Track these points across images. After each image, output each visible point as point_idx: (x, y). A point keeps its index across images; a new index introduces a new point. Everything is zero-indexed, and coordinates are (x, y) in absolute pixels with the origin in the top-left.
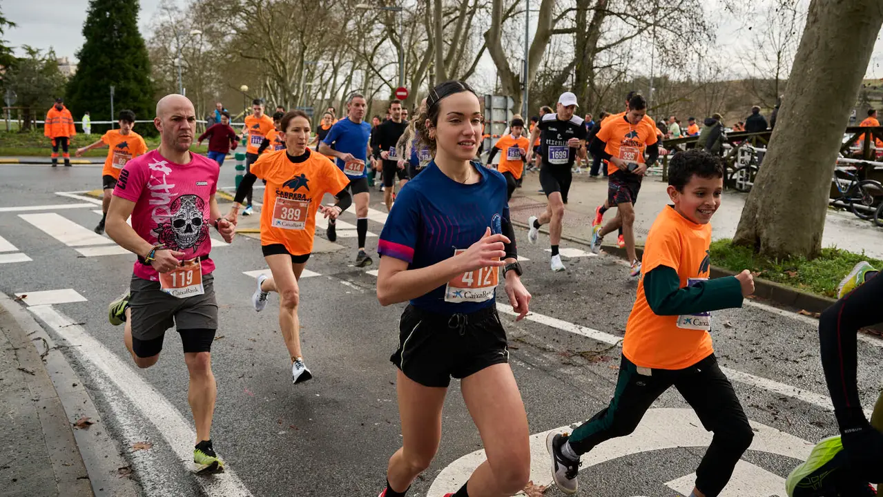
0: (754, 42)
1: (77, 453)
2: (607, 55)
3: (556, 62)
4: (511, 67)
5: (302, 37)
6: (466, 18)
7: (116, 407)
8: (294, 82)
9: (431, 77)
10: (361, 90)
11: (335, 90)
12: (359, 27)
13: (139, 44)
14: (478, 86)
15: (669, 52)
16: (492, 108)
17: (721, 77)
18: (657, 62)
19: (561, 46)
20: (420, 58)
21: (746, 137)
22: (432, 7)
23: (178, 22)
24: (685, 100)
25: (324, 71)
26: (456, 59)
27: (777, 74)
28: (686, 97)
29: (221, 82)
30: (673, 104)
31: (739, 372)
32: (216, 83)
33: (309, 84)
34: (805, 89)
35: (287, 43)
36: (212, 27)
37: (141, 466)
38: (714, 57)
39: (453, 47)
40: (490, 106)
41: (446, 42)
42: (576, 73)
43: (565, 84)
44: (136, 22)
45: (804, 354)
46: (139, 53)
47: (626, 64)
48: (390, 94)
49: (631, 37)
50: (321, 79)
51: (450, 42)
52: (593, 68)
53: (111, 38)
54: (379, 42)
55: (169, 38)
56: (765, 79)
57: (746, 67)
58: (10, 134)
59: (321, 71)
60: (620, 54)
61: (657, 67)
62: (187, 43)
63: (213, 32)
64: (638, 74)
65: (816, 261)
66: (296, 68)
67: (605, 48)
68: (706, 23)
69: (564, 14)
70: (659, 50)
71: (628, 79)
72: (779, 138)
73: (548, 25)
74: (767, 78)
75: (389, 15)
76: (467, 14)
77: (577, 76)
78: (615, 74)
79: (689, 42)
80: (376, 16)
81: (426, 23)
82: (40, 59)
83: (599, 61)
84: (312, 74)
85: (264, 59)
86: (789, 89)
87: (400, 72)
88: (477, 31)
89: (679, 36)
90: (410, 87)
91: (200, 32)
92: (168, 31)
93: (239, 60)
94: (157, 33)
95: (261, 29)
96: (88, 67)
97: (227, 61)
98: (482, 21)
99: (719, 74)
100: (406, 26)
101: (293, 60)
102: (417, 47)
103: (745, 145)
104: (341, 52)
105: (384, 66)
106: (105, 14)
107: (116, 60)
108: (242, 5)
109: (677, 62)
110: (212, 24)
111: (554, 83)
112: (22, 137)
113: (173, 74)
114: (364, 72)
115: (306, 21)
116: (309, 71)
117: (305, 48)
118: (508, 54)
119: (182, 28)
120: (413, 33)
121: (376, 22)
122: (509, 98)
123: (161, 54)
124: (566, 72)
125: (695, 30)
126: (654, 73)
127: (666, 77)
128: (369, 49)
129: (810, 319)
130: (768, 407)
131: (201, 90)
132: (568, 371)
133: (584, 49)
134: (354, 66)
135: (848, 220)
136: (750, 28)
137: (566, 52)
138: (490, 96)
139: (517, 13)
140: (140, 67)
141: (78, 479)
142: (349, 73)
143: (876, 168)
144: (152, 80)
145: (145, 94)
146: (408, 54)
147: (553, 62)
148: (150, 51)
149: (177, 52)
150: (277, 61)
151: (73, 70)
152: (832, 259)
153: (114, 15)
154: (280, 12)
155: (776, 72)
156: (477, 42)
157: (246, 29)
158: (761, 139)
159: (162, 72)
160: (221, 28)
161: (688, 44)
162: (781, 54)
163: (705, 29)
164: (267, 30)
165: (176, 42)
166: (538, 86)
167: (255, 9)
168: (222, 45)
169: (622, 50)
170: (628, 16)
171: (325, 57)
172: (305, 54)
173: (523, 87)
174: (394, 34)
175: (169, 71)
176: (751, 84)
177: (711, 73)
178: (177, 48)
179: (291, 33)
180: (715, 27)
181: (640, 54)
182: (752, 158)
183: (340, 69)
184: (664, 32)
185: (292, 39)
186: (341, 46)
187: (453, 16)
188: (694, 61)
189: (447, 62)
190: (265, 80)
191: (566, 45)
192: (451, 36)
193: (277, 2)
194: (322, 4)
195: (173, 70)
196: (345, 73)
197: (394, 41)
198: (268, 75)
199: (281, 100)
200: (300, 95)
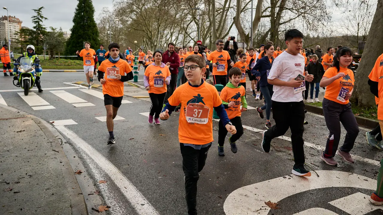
0: (347, 19)
1: (77, 184)
2: (284, 26)
3: (263, 29)
4: (244, 31)
5: (158, 21)
6: (225, 14)
7: (91, 166)
8: (155, 39)
9: (211, 37)
10: (182, 42)
12: (181, 16)
13: (94, 25)
15: (311, 25)
17: (333, 35)
18: (305, 29)
19: (265, 23)
20: (206, 29)
22: (211, 8)
23: (109, 16)
25: (167, 35)
26: (221, 29)
27: (358, 33)
29: (126, 40)
30: (313, 46)
32: (124, 40)
33: (161, 40)
34: (377, 35)
35: (152, 24)
36: (123, 18)
37: (103, 190)
38: (330, 26)
39: (220, 24)
42: (272, 34)
43: (267, 38)
46: (94, 29)
48: (194, 44)
49: (294, 19)
50: (166, 38)
51: (218, 22)
52: (278, 32)
53: (84, 23)
54: (189, 23)
55: (106, 23)
56: (353, 35)
57: (344, 30)
58: (45, 60)
62: (113, 25)
63: (123, 20)
66: (156, 34)
67: (283, 23)
68: (327, 12)
69: (266, 9)
70: (307, 23)
73: (259, 14)
75: (193, 12)
76: (226, 10)
80: (188, 12)
81: (209, 14)
82: (57, 32)
83: (281, 29)
84: (162, 36)
85: (143, 31)
87: (198, 35)
88: (230, 17)
89: (315, 17)
90: (202, 41)
91: (118, 20)
92: (106, 20)
93: (134, 31)
94: (101, 21)
95: (142, 18)
96: (75, 34)
97: (128, 31)
98: (232, 14)
99: (332, 33)
100: (200, 16)
101: (154, 31)
102: (205, 24)
105: (192, 32)
106: (81, 13)
107: (86, 32)
108: (134, 9)
109: (315, 28)
110: (122, 17)
111: (262, 38)
112: (50, 62)
114: (183, 35)
115: (160, 15)
116: (161, 35)
117: (160, 26)
118: (242, 26)
119: (111, 19)
120: (203, 19)
121: (188, 15)
123: (103, 29)
124: (267, 33)
125: (323, 15)
127: (309, 35)
128: (185, 26)
130: (370, 170)
133: (275, 24)
134: (179, 32)
139: (246, 10)
140: (95, 34)
141: (78, 194)
142: (177, 36)
144: (99, 39)
145: (97, 45)
146: (201, 27)
147: (261, 29)
148: (98, 28)
149: (109, 28)
150: (148, 31)
151: (69, 36)
153: (85, 14)
154: (150, 12)
156: (230, 21)
157: (136, 19)
159: (103, 36)
160: (126, 18)
161: (319, 21)
162: (359, 24)
164: (145, 19)
165: (108, 24)
167: (140, 11)
168: (127, 25)
170: (293, 9)
171: (167, 29)
172: (160, 28)
173: (250, 39)
174: (196, 19)
175: (106, 36)
176: (346, 38)
177: (329, 33)
179: (154, 20)
180: (331, 13)
183: (174, 34)
184: (309, 16)
185: (154, 22)
187: (219, 12)
189: (217, 30)
190: (143, 39)
191: (267, 22)
192: (219, 19)
193: (148, 8)
194: (166, 8)
195: (107, 35)
196: (175, 36)
197: (195, 22)
198: (145, 37)
199: (150, 47)
200: (158, 45)
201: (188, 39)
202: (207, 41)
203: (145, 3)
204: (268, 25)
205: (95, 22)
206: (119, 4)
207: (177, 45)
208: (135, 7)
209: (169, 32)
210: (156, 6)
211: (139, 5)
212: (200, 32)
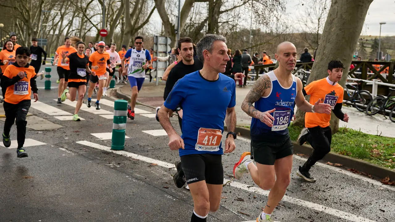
0: (306, 12)
2: (226, 16)
3: (197, 18)
4: (170, 20)
8: (36, 22)
9: (123, 24)
10: (78, 29)
11: (62, 29)
14: (151, 30)
15: (260, 16)
16: (158, 43)
17: (288, 31)
18: (254, 21)
19: (200, 9)
20: (115, 12)
21: (301, 65)
24: (269, 43)
25: (55, 17)
26: (138, 13)
27: (318, 31)
28: (270, 42)
30: (262, 45)
31: (294, 198)
33: (45, 24)
34: (331, 40)
38: (285, 20)
39: (136, 6)
41: (132, 3)
42: (208, 25)
43: (201, 31)
45: (329, 187)
47: (236, 21)
48: (97, 33)
49: (240, 6)
51: (134, 4)
52: (218, 23)
56: (311, 33)
57: (302, 26)
59: (53, 17)
60: (233, 15)
61: (253, 24)
64: (244, 28)
65: (336, 134)
66: (37, 14)
67: (225, 11)
70: (255, 14)
71: (238, 30)
72: (317, 66)
74: (313, 33)
77: (209, 27)
78: (231, 26)
79: (271, 10)
83: (221, 19)
84: (47, 19)
85: (15, 8)
86: (322, 39)
87: (103, 20)
89: (266, 6)
90: (109, 29)
99: (287, 29)
101: (35, 9)
102: (114, 6)
103: (300, 70)
104: (66, 6)
105: (95, 15)
109: (265, 21)
111: (195, 30)
114: (81, 18)
116: (45, 16)
117: (43, 2)
118: (169, 12)
122: (168, 38)
124: (202, 24)
125: (275, 4)
126: (252, 26)
127: (259, 30)
128: (84, 5)
129: (332, 167)
130: (308, 217)
133: (213, 13)
134: (74, 14)
135: (353, 112)
136: (303, 5)
137: (202, 13)
142: (71, 19)
143: (367, 84)
146: (108, 9)
147: (195, 18)
150: (24, 9)
152: (344, 133)
155: (318, 30)
156: (151, 4)
158: (309, 66)
161: (271, 12)
162: (320, 20)
163: (280, 3)
166: (186, 32)
169: (234, 13)
171: (55, 8)
172: (43, 6)
173: (177, 32)
176: (305, 36)
177: (283, 28)
180: (285, 3)
181: (244, 16)
182: (304, 77)
183: (66, 16)
184: (258, 4)
186: (66, 2)
188: (274, 21)
189: (132, 15)
190: (16, 20)
191: (203, 8)
196: (68, 18)
197: (100, 1)
198: (18, 18)
199: (26, 34)
200: (39, 32)
202: (118, 30)
204: (204, 12)
207: (71, 33)
212: (106, 16)
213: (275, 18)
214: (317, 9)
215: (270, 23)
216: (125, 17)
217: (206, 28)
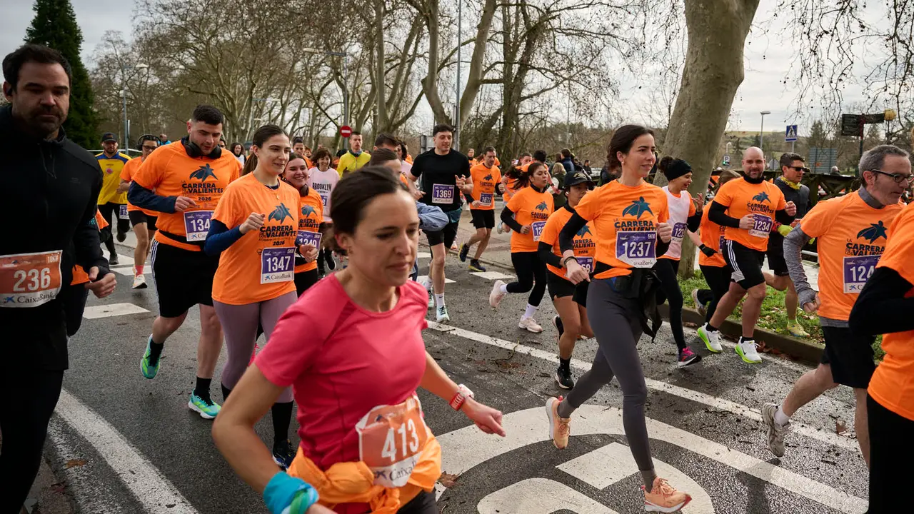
3: (487, 108)
4: (446, 111)
5: (251, 75)
6: (407, 65)
8: (244, 116)
9: (375, 117)
10: (308, 126)
12: (306, 69)
13: (82, 74)
14: (417, 127)
15: (581, 104)
18: (572, 111)
19: (492, 93)
20: (364, 99)
22: (376, 54)
23: (123, 55)
24: (595, 145)
25: (272, 108)
26: (397, 101)
28: (596, 142)
29: (168, 115)
32: (163, 115)
33: (258, 119)
35: (236, 80)
36: (160, 60)
37: (75, 481)
38: (619, 109)
39: (395, 90)
40: (426, 145)
41: (388, 86)
43: (494, 127)
44: (79, 53)
46: (81, 84)
47: (546, 112)
48: (336, 132)
49: (550, 89)
50: (270, 115)
51: (392, 87)
52: (518, 114)
54: (325, 82)
55: (114, 70)
57: (645, 118)
59: (270, 107)
60: (541, 103)
61: (572, 116)
62: (133, 75)
63: (161, 66)
64: (557, 121)
65: (690, 280)
66: (245, 104)
68: (611, 80)
69: (492, 66)
70: (573, 101)
71: (548, 125)
73: (478, 74)
75: (335, 59)
76: (407, 62)
77: (504, 121)
78: (538, 120)
79: (597, 95)
80: (323, 60)
81: (370, 67)
83: (523, 109)
84: (261, 111)
85: (212, 95)
87: (345, 112)
88: (416, 77)
89: (589, 89)
90: (355, 125)
91: (147, 66)
92: (113, 63)
93: (188, 94)
94: (101, 64)
95: (210, 66)
97: (175, 94)
98: (420, 68)
100: (351, 70)
101: (242, 96)
102: (362, 90)
104: (289, 91)
105: (333, 104)
108: (191, 42)
109: (588, 112)
110: (159, 59)
111: (484, 126)
113: (117, 105)
114: (311, 110)
115: (254, 61)
116: (258, 107)
117: (254, 86)
118: (444, 99)
119: (128, 61)
120: (357, 77)
121: (323, 64)
123: (105, 85)
124: (493, 119)
125: (602, 85)
126: (569, 120)
127: (580, 125)
128: (317, 89)
131: (148, 122)
132: (484, 377)
133: (510, 99)
134: (301, 104)
136: (640, 87)
137: (495, 99)
138: (425, 136)
139: (451, 64)
140: (83, 97)
142: (297, 111)
144: (95, 110)
145: (87, 123)
146: (353, 95)
147: (484, 108)
148: (93, 81)
149: (122, 84)
150: (226, 96)
154: (229, 51)
156: (417, 88)
157: (195, 65)
159: (106, 103)
160: (168, 63)
161: (597, 97)
163: (610, 85)
164: (216, 67)
165: (121, 74)
166: (470, 129)
167: (204, 47)
168: (170, 80)
169: (543, 100)
170: (547, 70)
171: (273, 95)
172: (254, 92)
174: (340, 77)
175: (113, 102)
177: (616, 121)
178: (122, 80)
179: (239, 71)
180: (618, 84)
183: (288, 107)
184: (577, 86)
185: (241, 76)
186: (289, 86)
187: (395, 63)
188: (602, 112)
189: (389, 104)
191: (495, 93)
192: (392, 81)
193: (225, 40)
194: (271, 45)
195: (118, 101)
196: (293, 111)
197: (339, 83)
199: (229, 134)
200: (248, 130)
201: (323, 118)
202: (368, 126)
203: (217, 29)
204: (498, 99)
205: (85, 67)
206: (150, 28)
208: (191, 39)
209: (276, 102)
210: (247, 39)
211: (203, 34)
212: (350, 106)
213: (603, 106)
214: (668, 94)
215: (596, 115)
216: (378, 106)
217: (500, 122)
